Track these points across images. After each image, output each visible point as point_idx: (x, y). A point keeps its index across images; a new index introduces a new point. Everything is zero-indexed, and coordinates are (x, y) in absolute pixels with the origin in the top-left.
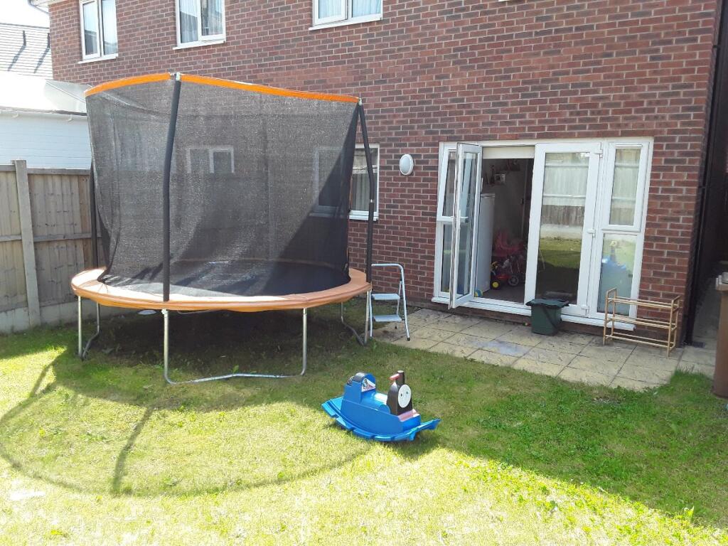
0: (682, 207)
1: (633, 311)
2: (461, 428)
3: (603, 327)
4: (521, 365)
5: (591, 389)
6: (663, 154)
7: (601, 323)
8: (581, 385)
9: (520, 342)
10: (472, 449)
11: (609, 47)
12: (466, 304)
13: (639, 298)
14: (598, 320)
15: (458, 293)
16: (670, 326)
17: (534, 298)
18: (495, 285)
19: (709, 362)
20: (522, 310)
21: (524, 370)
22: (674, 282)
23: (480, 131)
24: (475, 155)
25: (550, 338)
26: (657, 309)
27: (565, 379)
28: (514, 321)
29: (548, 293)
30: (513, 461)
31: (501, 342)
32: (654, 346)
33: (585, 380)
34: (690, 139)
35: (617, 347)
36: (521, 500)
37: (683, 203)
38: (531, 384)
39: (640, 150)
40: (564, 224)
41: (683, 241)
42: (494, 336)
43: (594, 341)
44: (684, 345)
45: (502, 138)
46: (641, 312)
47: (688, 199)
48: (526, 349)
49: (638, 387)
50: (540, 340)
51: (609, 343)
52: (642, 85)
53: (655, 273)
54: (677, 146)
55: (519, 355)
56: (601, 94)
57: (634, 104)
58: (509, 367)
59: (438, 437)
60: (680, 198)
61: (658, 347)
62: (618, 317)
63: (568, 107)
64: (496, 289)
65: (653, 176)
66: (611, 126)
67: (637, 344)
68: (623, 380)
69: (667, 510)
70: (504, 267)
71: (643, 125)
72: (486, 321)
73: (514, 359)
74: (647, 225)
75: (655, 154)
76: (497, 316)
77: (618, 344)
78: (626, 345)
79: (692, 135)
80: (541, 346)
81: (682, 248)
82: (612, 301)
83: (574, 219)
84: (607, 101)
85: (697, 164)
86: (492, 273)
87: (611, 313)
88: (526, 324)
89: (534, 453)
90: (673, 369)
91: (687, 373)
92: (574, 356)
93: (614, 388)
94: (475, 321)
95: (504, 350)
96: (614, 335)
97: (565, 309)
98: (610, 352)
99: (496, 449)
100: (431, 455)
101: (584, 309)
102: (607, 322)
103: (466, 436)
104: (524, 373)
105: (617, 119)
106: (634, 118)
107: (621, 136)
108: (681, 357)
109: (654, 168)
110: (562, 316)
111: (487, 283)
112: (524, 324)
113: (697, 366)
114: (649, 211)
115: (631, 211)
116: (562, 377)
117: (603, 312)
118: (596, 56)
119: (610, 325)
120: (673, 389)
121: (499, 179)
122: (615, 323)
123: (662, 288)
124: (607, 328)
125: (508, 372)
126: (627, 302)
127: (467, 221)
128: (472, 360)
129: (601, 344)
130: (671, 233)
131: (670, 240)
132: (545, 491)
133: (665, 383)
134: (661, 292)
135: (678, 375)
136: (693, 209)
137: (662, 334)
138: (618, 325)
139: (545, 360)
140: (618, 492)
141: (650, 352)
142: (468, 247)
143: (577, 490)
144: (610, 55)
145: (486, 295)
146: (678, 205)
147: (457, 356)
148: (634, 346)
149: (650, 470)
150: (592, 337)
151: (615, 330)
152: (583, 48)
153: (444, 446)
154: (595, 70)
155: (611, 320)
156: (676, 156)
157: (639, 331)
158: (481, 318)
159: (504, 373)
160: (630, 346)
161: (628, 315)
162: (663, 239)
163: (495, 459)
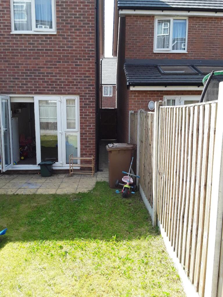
0: (92, 121)
1: (79, 162)
2: (18, 229)
3: (69, 170)
4: (40, 192)
5: (69, 195)
6: (83, 102)
7: (68, 168)
8: (65, 195)
9: (37, 182)
10: (25, 238)
11: (59, 59)
12: (10, 169)
13: (81, 156)
14: (67, 167)
15: (6, 164)
16: (92, 166)
17: (41, 162)
18: (22, 158)
19: (106, 176)
20: (36, 167)
21: (41, 194)
22: (92, 149)
23: (8, 90)
24: (7, 101)
25: (49, 177)
26: (87, 160)
27: (59, 194)
28: (34, 173)
29: (46, 159)
30: (45, 238)
31: (29, 183)
32: (87, 174)
33: (66, 192)
34: (91, 96)
35: (75, 177)
36: (52, 255)
37: (91, 120)
38: (45, 199)
39: (75, 100)
40: (46, 129)
41: (93, 134)
42: (25, 181)
43: (66, 175)
44: (97, 172)
45: (19, 93)
46: (82, 162)
47: (93, 118)
48: (40, 184)
49: (86, 191)
50: (46, 179)
51: (72, 175)
52: (73, 75)
53: (85, 147)
54: (87, 99)
55: (38, 187)
56: (58, 78)
57: (71, 82)
58: (35, 194)
59: (7, 237)
60: (91, 118)
61: (89, 174)
62: (74, 165)
63: (46, 82)
64: (23, 160)
65: (80, 110)
66: (64, 90)
67: (82, 174)
68: (80, 189)
69: (107, 239)
70: (25, 150)
71: (75, 91)
72: (21, 175)
73: (36, 189)
74: (81, 128)
75: (80, 102)
76: (25, 172)
77: (75, 175)
78: (78, 175)
79: (92, 95)
80: (46, 182)
81: (93, 136)
82: (72, 159)
83: (50, 127)
84: (61, 81)
85: (94, 105)
86: (20, 153)
87: (71, 163)
88: (39, 173)
89: (53, 231)
90: (95, 181)
91: (100, 182)
92: (60, 183)
93: (77, 193)
94: (15, 176)
95: (31, 186)
96: (73, 172)
97: (54, 165)
98: (73, 179)
99: (36, 234)
100: (5, 247)
101: (61, 164)
102: (70, 167)
103: (21, 232)
104: (41, 195)
105: (65, 88)
106: (71, 88)
107: (68, 94)
108: (97, 176)
109: (80, 107)
110: (53, 168)
111: (19, 158)
112: (37, 174)
113: (103, 179)
114: (81, 123)
115: (75, 123)
116: (57, 193)
117: (69, 163)
118: (55, 62)
119: (71, 168)
120: (97, 189)
121: (18, 111)
122: (73, 167)
123: (88, 152)
124: (71, 170)
125: (35, 196)
126: (76, 158)
127: (6, 130)
128: (17, 194)
129: (69, 176)
130: (89, 131)
131: (89, 134)
132: (61, 247)
133: (94, 187)
134: (88, 153)
135: (98, 183)
136: (95, 122)
137: (90, 169)
138: (74, 168)
139: (49, 187)
140: (89, 237)
141: (87, 176)
142: (8, 142)
143: (74, 242)
144: (60, 62)
145: (19, 163)
146: (90, 120)
147: (10, 194)
148: (81, 175)
149: (97, 224)
150: (65, 174)
151: (74, 170)
152: (49, 58)
153: (11, 241)
154: (55, 68)
155: (72, 166)
156: (87, 103)
157: (82, 169)
158: (18, 174)
159: (33, 197)
160: (80, 175)
161: (77, 163)
162: (86, 134)
163: (37, 240)
